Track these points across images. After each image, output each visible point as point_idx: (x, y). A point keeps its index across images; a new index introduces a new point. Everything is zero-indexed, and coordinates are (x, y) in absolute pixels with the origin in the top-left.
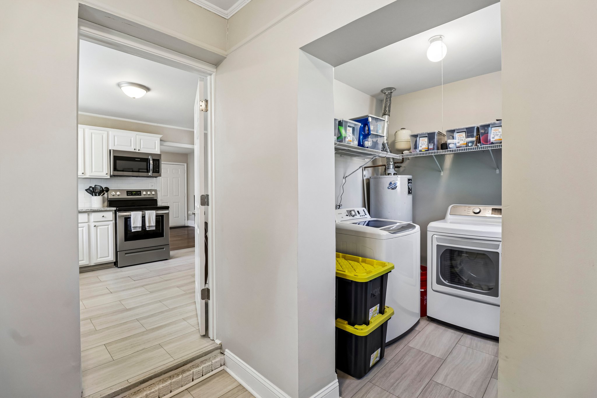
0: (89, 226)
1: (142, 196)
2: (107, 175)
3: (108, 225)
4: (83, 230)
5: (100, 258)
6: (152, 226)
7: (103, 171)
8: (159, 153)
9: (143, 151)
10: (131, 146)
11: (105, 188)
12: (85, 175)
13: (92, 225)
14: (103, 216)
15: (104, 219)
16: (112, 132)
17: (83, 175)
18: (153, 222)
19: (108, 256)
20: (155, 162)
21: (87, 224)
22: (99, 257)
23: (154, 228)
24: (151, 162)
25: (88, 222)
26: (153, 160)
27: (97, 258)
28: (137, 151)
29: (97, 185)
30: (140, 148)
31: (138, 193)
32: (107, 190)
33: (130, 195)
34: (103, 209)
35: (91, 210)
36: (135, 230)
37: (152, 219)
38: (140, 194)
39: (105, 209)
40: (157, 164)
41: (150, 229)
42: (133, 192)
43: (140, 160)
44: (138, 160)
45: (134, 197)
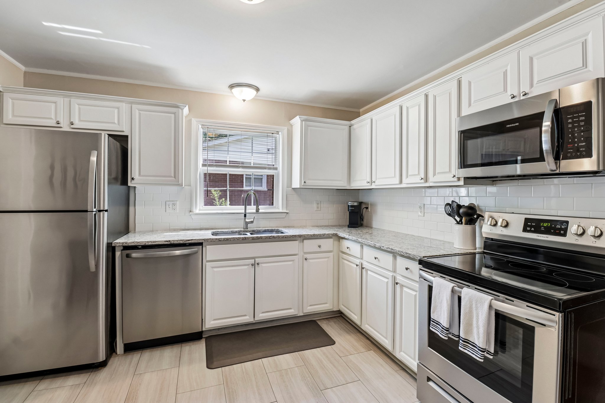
0: (395, 279)
2: (456, 179)
4: (387, 282)
5: (404, 352)
6: (474, 345)
7: (450, 171)
9: (535, 92)
10: (505, 89)
14: (407, 269)
15: (408, 274)
16: (467, 75)
17: (423, 181)
18: (478, 333)
19: (414, 360)
20: (572, 118)
23: (478, 357)
24: (545, 124)
25: (395, 271)
27: (401, 350)
28: (522, 98)
30: (531, 87)
31: (559, 226)
33: (533, 229)
34: (405, 253)
35: (392, 249)
36: (435, 329)
37: (477, 322)
38: (562, 232)
39: (407, 255)
40: (582, 121)
41: (466, 351)
42: (543, 224)
43: (518, 124)
44: (513, 125)
45: (543, 237)
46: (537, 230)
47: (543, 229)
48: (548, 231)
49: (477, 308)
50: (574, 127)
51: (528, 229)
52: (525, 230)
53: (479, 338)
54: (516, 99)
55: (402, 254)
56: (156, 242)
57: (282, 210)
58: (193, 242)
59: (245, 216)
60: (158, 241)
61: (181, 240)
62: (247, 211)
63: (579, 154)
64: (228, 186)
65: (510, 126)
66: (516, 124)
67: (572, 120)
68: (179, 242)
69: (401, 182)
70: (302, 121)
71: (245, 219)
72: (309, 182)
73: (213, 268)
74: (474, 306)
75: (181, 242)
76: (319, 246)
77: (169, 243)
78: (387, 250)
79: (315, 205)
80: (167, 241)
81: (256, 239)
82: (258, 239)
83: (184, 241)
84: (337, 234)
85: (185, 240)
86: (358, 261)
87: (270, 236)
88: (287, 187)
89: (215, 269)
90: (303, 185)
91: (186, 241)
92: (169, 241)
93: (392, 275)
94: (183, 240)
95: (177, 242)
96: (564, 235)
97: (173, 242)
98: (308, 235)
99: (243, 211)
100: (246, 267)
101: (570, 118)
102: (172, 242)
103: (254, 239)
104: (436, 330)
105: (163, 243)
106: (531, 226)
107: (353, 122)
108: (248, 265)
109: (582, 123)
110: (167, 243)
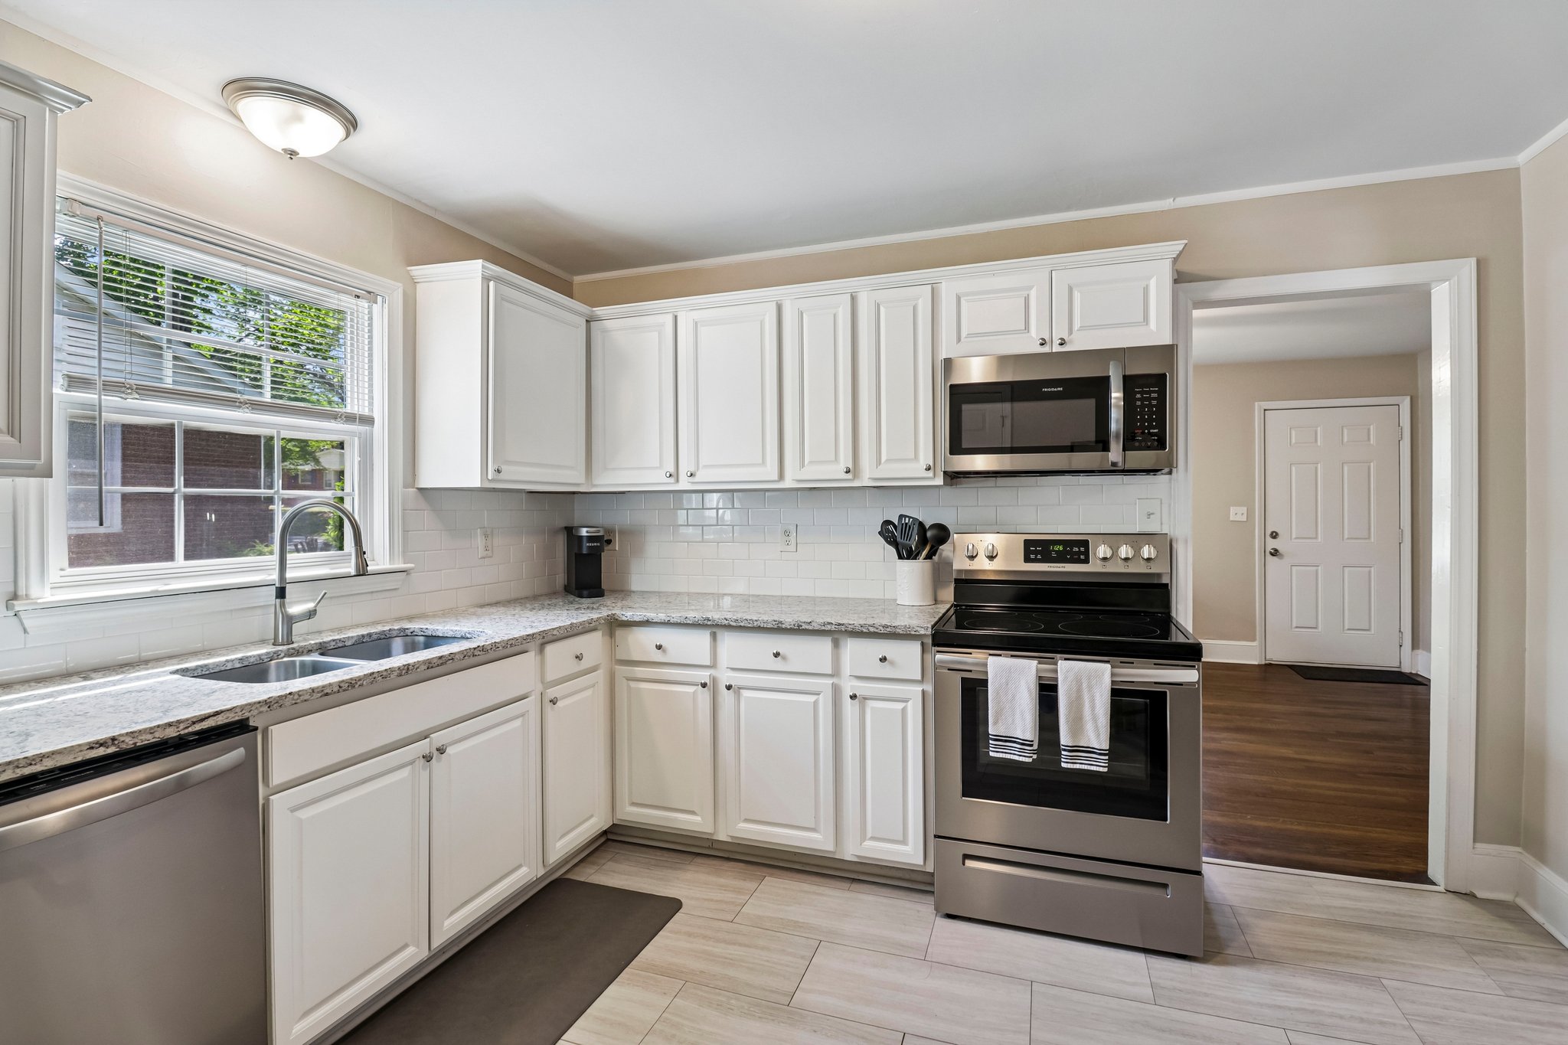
0: (836, 690)
1: (1093, 567)
2: (930, 474)
3: (906, 701)
4: (816, 703)
5: (873, 838)
6: (1089, 750)
7: (916, 458)
8: (1167, 340)
9: (1080, 343)
10: (1027, 328)
11: (934, 526)
12: (856, 477)
13: (849, 686)
14: (883, 659)
15: (885, 671)
16: (953, 281)
17: (849, 476)
18: (1096, 728)
19: (904, 842)
20: (1142, 393)
21: (829, 681)
22: (869, 835)
23: (1100, 766)
24: (1114, 395)
25: (836, 673)
26: (1130, 383)
27: (863, 838)
28: (1056, 348)
29: (906, 516)
30: (1071, 332)
31: (1076, 549)
32: (942, 534)
33: (1039, 557)
34: (881, 628)
35: (840, 625)
36: (1002, 752)
37: (1093, 708)
38: (1082, 557)
39: (888, 630)
40: (1154, 399)
41: (1077, 766)
42: (1053, 548)
43: (1061, 389)
44: (1053, 389)
45: (1057, 567)
46: (1047, 559)
47: (1054, 555)
48: (1061, 558)
49: (1090, 688)
50: (1143, 406)
51: (1032, 556)
52: (1027, 560)
53: (1098, 736)
54: (1046, 349)
55: (872, 629)
56: (42, 757)
57: (390, 564)
58: (220, 720)
59: (281, 593)
60: (53, 753)
61: (170, 725)
62: (290, 574)
63: (1149, 444)
64: (179, 479)
65: (1049, 390)
66: (1059, 389)
67: (1142, 395)
68: (160, 735)
69: (781, 476)
70: (486, 279)
71: (283, 605)
72: (509, 472)
73: (293, 810)
74: (1084, 685)
75: (172, 733)
76: (579, 657)
77: (112, 750)
78: (823, 628)
79: (480, 541)
80: (101, 744)
81: (438, 665)
82: (442, 664)
83: (182, 726)
84: (614, 615)
85: (187, 720)
86: (704, 675)
87: (475, 649)
88: (405, 486)
89: (304, 814)
90: (493, 480)
91: (194, 723)
92: (113, 739)
93: (831, 682)
94: (179, 722)
95: (149, 737)
96: (1086, 561)
97: (129, 743)
98: (560, 627)
99: (274, 576)
100: (405, 773)
101: (1139, 392)
102: (128, 739)
103: (432, 667)
104: (1006, 753)
105: (79, 759)
106: (1036, 553)
107: (600, 311)
108: (412, 763)
109: (1154, 402)
110: (101, 752)
